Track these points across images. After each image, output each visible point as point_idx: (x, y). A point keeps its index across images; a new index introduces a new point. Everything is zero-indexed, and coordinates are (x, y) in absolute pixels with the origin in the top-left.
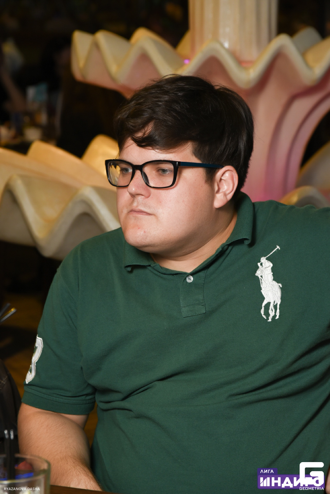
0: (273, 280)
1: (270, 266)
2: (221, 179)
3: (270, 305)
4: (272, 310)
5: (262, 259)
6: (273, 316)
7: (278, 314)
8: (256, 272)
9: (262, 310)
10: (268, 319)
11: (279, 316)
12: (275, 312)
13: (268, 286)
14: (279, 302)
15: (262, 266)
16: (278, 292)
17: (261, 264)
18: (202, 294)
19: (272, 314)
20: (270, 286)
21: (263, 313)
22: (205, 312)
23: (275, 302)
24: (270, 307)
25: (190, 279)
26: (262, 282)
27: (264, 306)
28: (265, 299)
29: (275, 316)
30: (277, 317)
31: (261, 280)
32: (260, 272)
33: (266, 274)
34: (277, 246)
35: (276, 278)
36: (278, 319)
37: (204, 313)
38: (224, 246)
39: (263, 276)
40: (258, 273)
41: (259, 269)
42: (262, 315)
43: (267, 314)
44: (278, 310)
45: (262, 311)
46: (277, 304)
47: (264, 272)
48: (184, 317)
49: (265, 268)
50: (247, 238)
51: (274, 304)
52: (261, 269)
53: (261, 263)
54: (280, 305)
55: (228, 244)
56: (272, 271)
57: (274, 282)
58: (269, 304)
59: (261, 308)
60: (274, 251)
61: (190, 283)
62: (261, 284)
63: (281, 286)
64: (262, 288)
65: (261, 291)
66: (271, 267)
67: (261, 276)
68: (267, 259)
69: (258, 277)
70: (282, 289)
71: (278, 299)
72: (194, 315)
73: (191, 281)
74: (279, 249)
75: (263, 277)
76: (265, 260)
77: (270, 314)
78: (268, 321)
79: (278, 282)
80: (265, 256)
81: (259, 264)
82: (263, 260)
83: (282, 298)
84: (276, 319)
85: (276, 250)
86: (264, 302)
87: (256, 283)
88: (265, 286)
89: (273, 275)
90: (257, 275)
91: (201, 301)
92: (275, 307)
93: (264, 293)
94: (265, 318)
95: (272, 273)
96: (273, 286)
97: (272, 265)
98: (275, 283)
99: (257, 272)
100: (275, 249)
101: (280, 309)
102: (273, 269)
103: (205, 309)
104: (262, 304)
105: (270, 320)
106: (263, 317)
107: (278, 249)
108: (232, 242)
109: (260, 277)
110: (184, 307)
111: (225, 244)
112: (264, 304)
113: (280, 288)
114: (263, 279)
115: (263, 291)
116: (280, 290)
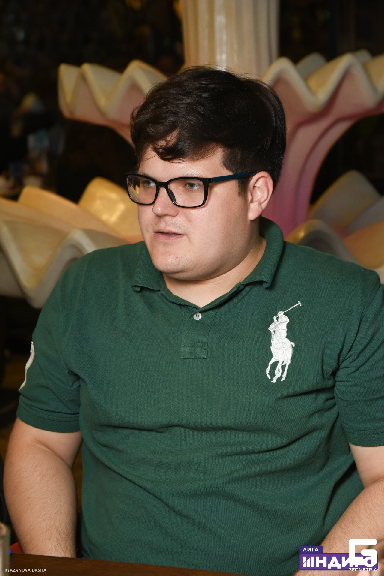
0: (286, 338)
1: (286, 321)
2: (254, 187)
3: (278, 364)
4: (279, 371)
5: (280, 312)
6: (279, 378)
7: (284, 375)
8: (269, 326)
9: (267, 368)
10: (272, 379)
11: (285, 378)
12: (282, 374)
13: (279, 343)
14: (288, 362)
15: (278, 321)
16: (289, 351)
17: (277, 319)
18: (207, 336)
19: (278, 374)
20: (281, 343)
21: (268, 373)
22: (206, 357)
23: (284, 362)
24: (278, 366)
25: (198, 316)
26: (273, 338)
27: (271, 365)
28: (273, 357)
29: (281, 377)
30: (283, 379)
31: (273, 335)
32: (274, 327)
33: (280, 330)
34: (299, 302)
35: (290, 336)
36: (284, 381)
37: (205, 359)
38: (240, 285)
39: (275, 331)
40: (272, 328)
41: (273, 323)
42: (266, 374)
43: (272, 374)
44: (285, 372)
45: (268, 370)
46: (286, 365)
47: (278, 327)
48: (182, 358)
49: (281, 323)
50: (267, 281)
51: (282, 364)
52: (276, 323)
53: (277, 317)
54: (289, 366)
55: (245, 284)
56: (287, 328)
57: (287, 339)
58: (276, 363)
59: (268, 367)
60: (294, 306)
61: (197, 321)
62: (272, 339)
63: (294, 346)
64: (272, 344)
65: (271, 347)
66: (287, 323)
67: (274, 331)
68: (285, 314)
69: (270, 331)
70: (294, 348)
71: (287, 359)
72: (194, 358)
73: (199, 319)
74: (301, 306)
75: (276, 333)
76: (282, 314)
77: (276, 374)
78: (272, 382)
79: (291, 341)
80: (283, 311)
81: (275, 318)
82: (281, 314)
83: (292, 359)
84: (281, 381)
85: (297, 306)
86: (271, 360)
87: (267, 338)
88: (276, 343)
89: (287, 332)
90: (269, 329)
91: (205, 345)
92: (283, 367)
93: (274, 350)
94: (269, 378)
95: (287, 330)
96: (285, 344)
97: (288, 321)
98: (287, 341)
99: (271, 326)
100: (296, 304)
101: (288, 371)
102: (288, 326)
103: (207, 354)
104: (269, 363)
105: (274, 381)
106: (267, 376)
107: (299, 305)
108: (249, 282)
109: (272, 332)
110: (185, 347)
111: (241, 284)
112: (271, 363)
113: (293, 347)
114: (276, 334)
115: (273, 348)
116: (292, 349)
